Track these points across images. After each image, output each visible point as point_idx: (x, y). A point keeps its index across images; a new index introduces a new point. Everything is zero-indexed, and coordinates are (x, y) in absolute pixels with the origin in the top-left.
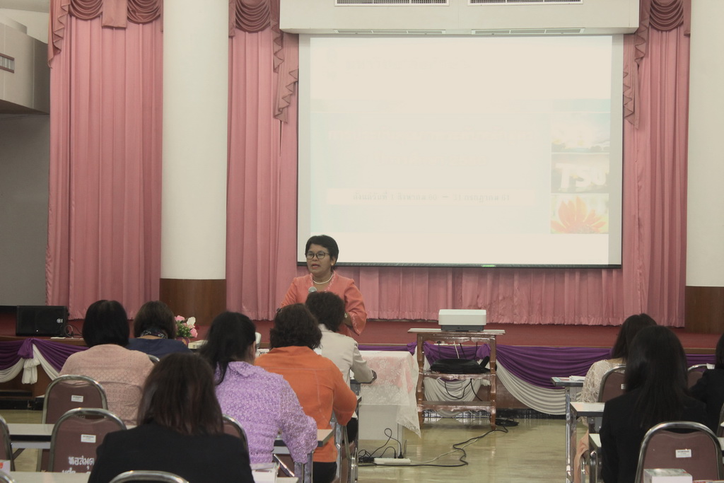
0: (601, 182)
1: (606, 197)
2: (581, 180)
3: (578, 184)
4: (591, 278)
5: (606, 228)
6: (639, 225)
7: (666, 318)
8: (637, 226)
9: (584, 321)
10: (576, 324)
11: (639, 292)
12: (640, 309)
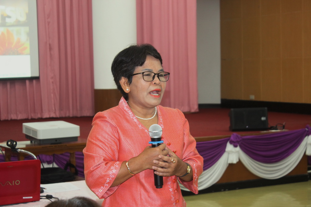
0: (23, 19)
1: (27, 29)
2: (9, 17)
3: (8, 20)
4: (18, 86)
5: (28, 51)
6: (50, 49)
7: (71, 111)
8: (48, 50)
9: (14, 117)
10: (9, 119)
11: (52, 95)
12: (53, 106)
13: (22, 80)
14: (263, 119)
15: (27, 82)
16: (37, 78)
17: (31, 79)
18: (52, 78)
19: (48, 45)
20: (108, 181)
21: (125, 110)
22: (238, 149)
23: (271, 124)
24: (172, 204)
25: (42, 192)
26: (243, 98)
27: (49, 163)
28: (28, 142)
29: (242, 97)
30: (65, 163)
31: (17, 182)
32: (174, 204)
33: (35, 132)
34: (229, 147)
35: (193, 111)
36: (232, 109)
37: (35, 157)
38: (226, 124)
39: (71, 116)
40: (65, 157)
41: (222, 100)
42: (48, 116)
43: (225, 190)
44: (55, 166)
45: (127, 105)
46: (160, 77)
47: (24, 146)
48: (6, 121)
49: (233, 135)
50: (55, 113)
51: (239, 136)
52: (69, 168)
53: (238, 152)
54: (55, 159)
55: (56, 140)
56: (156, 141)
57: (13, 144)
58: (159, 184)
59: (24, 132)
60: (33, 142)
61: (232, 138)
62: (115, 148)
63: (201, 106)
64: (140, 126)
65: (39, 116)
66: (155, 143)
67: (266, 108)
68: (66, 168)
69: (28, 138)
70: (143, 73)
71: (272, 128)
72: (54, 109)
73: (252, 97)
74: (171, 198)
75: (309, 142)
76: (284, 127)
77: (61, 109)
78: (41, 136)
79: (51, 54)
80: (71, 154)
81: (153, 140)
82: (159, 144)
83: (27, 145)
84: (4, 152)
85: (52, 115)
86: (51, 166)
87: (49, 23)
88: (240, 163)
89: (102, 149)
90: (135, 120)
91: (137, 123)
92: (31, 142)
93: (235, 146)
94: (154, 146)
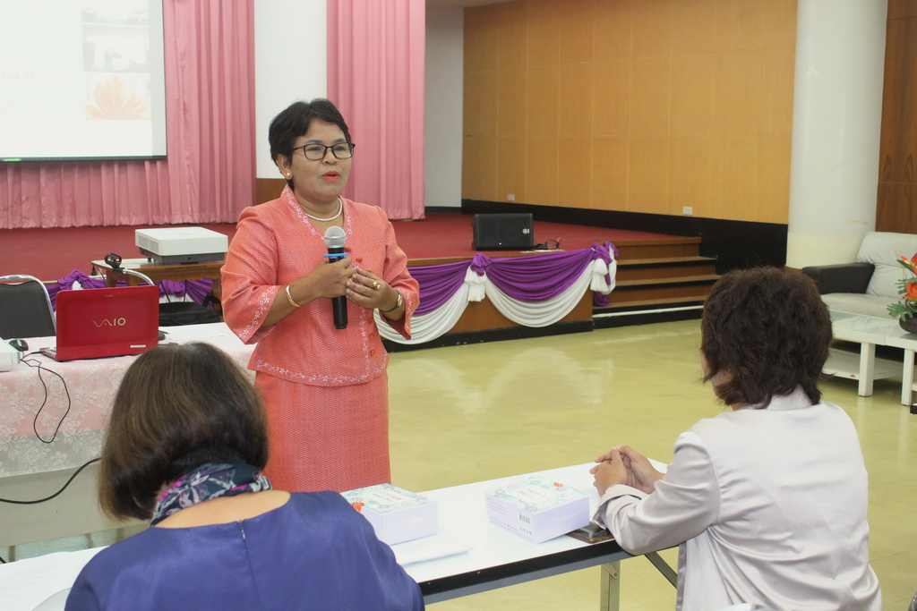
0: (141, 59)
1: (147, 77)
2: (118, 56)
3: (115, 62)
4: (131, 171)
5: (148, 113)
6: (185, 111)
7: (218, 213)
8: (182, 112)
9: (125, 221)
10: (117, 225)
11: (188, 186)
12: (189, 205)
13: (139, 162)
14: (526, 231)
15: (147, 164)
16: (163, 159)
17: (154, 160)
18: (187, 158)
19: (182, 105)
20: (257, 316)
21: (290, 205)
22: (485, 278)
23: (537, 240)
24: (364, 356)
25: (163, 338)
26: (497, 199)
27: (178, 294)
28: (145, 261)
29: (497, 197)
30: (205, 295)
31: (121, 322)
32: (367, 356)
33: (155, 243)
34: (471, 275)
35: (416, 217)
36: (477, 215)
37: (151, 282)
38: (467, 239)
39: (218, 221)
40: (204, 286)
41: (463, 201)
42: (181, 222)
43: (461, 344)
44: (188, 299)
45: (293, 197)
46: (335, 152)
47: (138, 267)
48: (112, 227)
49: (477, 257)
50: (192, 215)
51: (487, 257)
52: (210, 303)
53: (485, 283)
54: (189, 288)
55: (189, 257)
56: (336, 253)
57: (115, 261)
58: (341, 323)
59: (138, 244)
60: (152, 260)
61: (475, 261)
62: (271, 264)
63: (428, 210)
64: (313, 231)
65: (166, 221)
66: (335, 256)
67: (531, 215)
68: (205, 304)
69: (144, 253)
70: (305, 146)
71: (538, 247)
72: (190, 208)
73: (512, 198)
74: (362, 346)
75: (595, 270)
76: (558, 246)
77: (201, 210)
78: (164, 251)
79: (185, 118)
80: (213, 280)
81: (331, 251)
82: (340, 258)
83: (142, 265)
84: (105, 276)
85: (188, 219)
86: (182, 300)
87: (183, 68)
88: (487, 300)
89: (249, 265)
90: (306, 221)
91: (309, 225)
92: (150, 260)
93: (480, 274)
94: (332, 261)
